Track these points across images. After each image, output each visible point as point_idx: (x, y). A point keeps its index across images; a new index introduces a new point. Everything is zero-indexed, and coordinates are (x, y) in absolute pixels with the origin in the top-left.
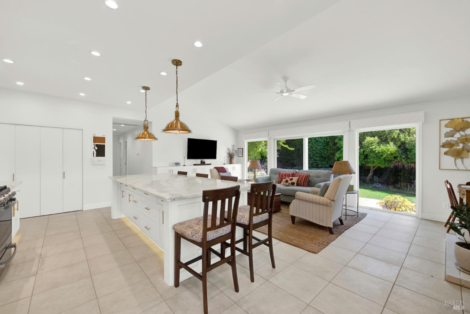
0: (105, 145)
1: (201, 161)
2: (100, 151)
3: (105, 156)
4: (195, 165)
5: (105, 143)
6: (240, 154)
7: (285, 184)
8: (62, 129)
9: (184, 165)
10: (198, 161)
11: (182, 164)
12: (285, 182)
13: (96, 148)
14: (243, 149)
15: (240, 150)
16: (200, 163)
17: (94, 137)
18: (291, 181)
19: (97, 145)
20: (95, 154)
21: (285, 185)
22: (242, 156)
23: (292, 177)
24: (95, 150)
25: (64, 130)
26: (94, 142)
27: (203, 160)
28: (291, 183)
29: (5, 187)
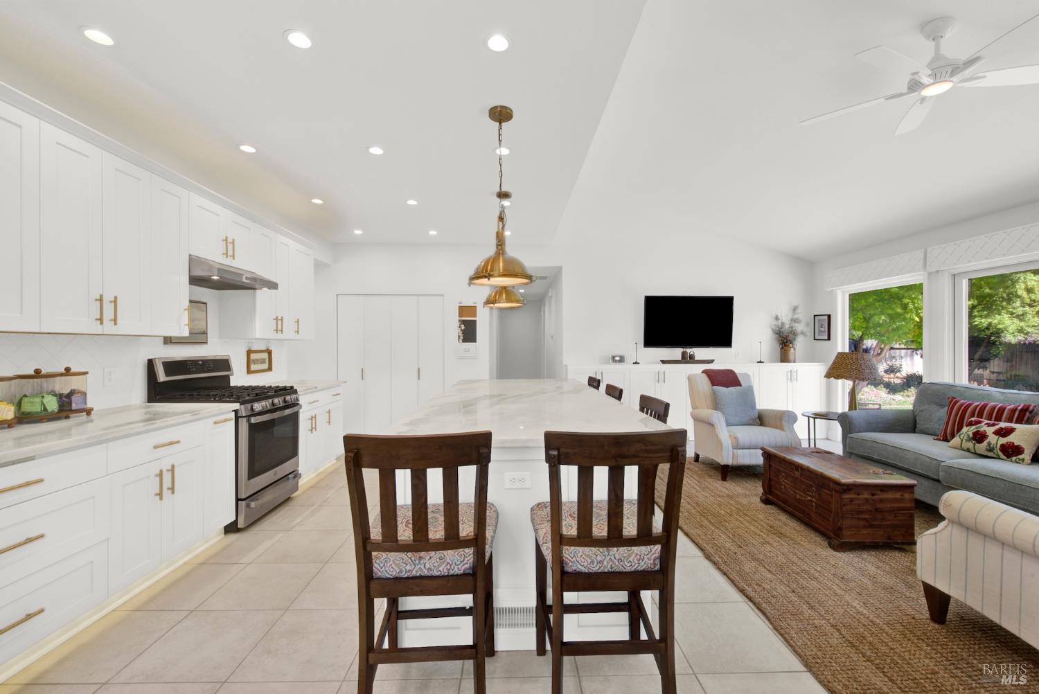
0: (475, 321)
1: (684, 354)
2: (469, 333)
3: (475, 342)
4: (663, 362)
5: (475, 316)
6: (820, 331)
7: (970, 445)
8: (416, 297)
9: (636, 363)
10: (676, 353)
11: (630, 359)
12: (969, 440)
13: (463, 327)
14: (829, 316)
15: (819, 320)
16: (680, 358)
17: (459, 307)
18: (1003, 441)
19: (464, 322)
20: (462, 338)
21: (968, 450)
22: (826, 338)
23: (1011, 421)
24: (461, 330)
25: (420, 297)
26: (460, 316)
27: (690, 351)
28: (1002, 446)
29: (292, 387)
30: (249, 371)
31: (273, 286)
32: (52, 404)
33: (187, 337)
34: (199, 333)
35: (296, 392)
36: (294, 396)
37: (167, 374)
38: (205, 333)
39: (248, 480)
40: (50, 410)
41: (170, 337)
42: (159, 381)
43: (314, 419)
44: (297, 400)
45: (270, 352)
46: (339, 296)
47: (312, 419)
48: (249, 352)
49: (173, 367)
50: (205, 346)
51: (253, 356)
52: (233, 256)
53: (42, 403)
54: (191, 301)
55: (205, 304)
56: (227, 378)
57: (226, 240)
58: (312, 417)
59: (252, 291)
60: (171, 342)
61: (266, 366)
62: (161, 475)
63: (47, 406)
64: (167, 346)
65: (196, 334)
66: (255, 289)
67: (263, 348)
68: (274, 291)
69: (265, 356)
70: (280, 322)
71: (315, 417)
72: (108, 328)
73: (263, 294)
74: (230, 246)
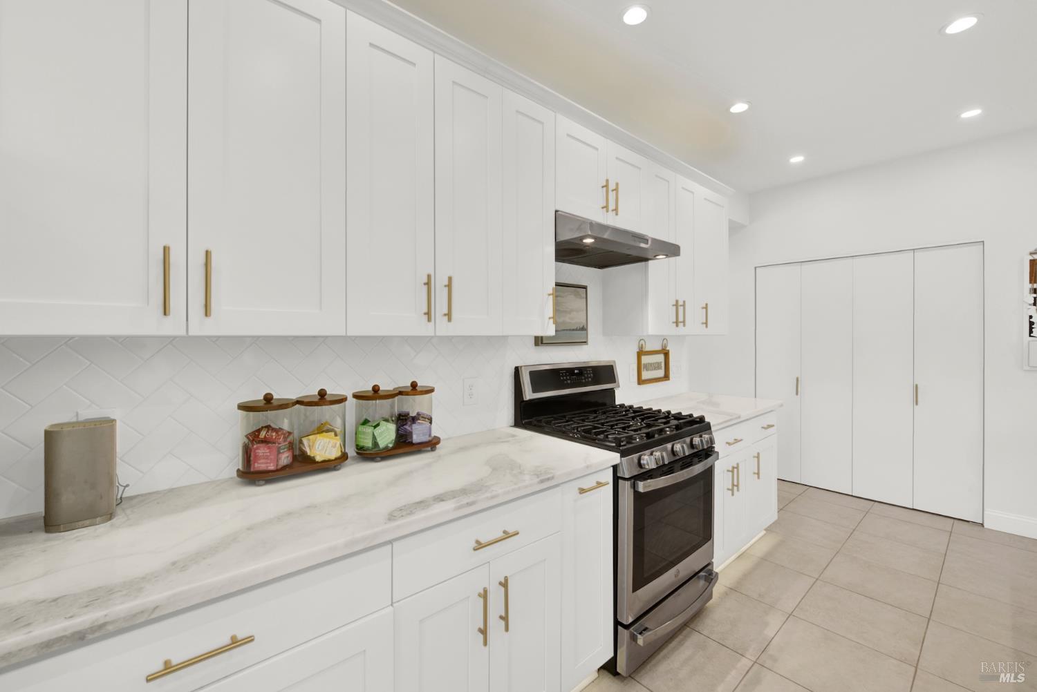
8: (911, 253)
17: (1031, 260)
25: (918, 254)
26: (1032, 280)
29: (702, 419)
30: (641, 381)
31: (672, 250)
32: (387, 434)
33: (554, 336)
34: (576, 330)
35: (708, 427)
36: (706, 437)
37: (535, 390)
38: (584, 329)
39: (635, 590)
40: (382, 444)
41: (542, 337)
42: (525, 399)
43: (735, 470)
44: (712, 441)
45: (666, 354)
46: (757, 269)
47: (732, 472)
48: (641, 353)
49: (543, 378)
50: (584, 347)
51: (646, 360)
52: (616, 210)
53: (374, 438)
54: (557, 285)
55: (585, 288)
56: (611, 393)
57: (606, 186)
58: (734, 468)
59: (643, 263)
60: (542, 343)
61: (661, 373)
62: (484, 595)
63: (378, 440)
64: (537, 347)
65: (573, 330)
66: (646, 260)
67: (658, 348)
68: (672, 259)
69: (660, 358)
70: (681, 309)
71: (737, 468)
72: (443, 328)
73: (658, 266)
74: (612, 196)
